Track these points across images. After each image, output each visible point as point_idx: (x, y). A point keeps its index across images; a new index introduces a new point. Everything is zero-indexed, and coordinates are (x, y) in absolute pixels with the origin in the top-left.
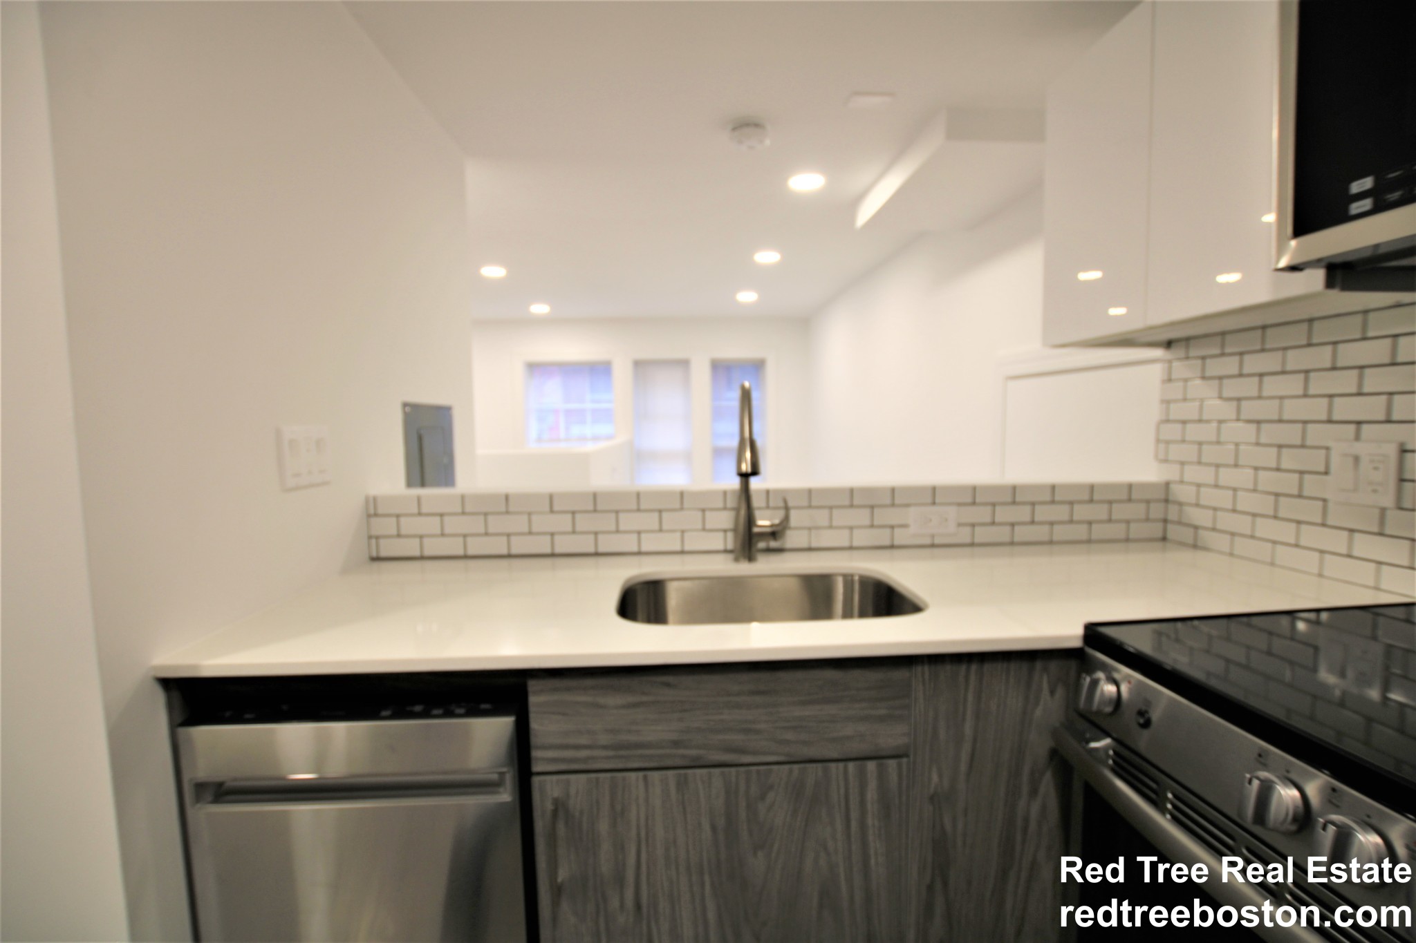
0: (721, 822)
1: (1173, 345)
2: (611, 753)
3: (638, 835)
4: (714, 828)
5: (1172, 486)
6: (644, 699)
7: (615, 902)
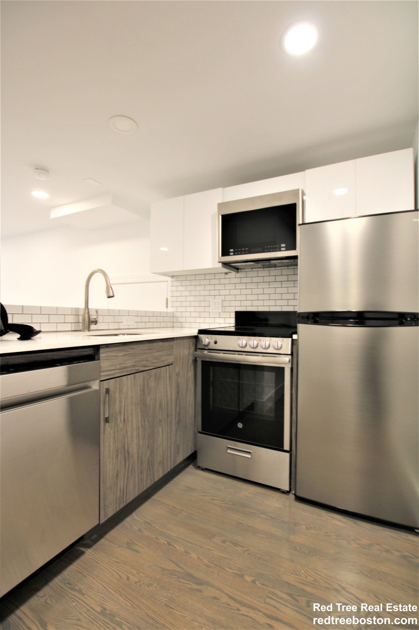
0: (142, 388)
1: (174, 277)
2: (119, 371)
3: (125, 396)
4: (140, 390)
5: (174, 313)
6: (127, 353)
7: (119, 420)
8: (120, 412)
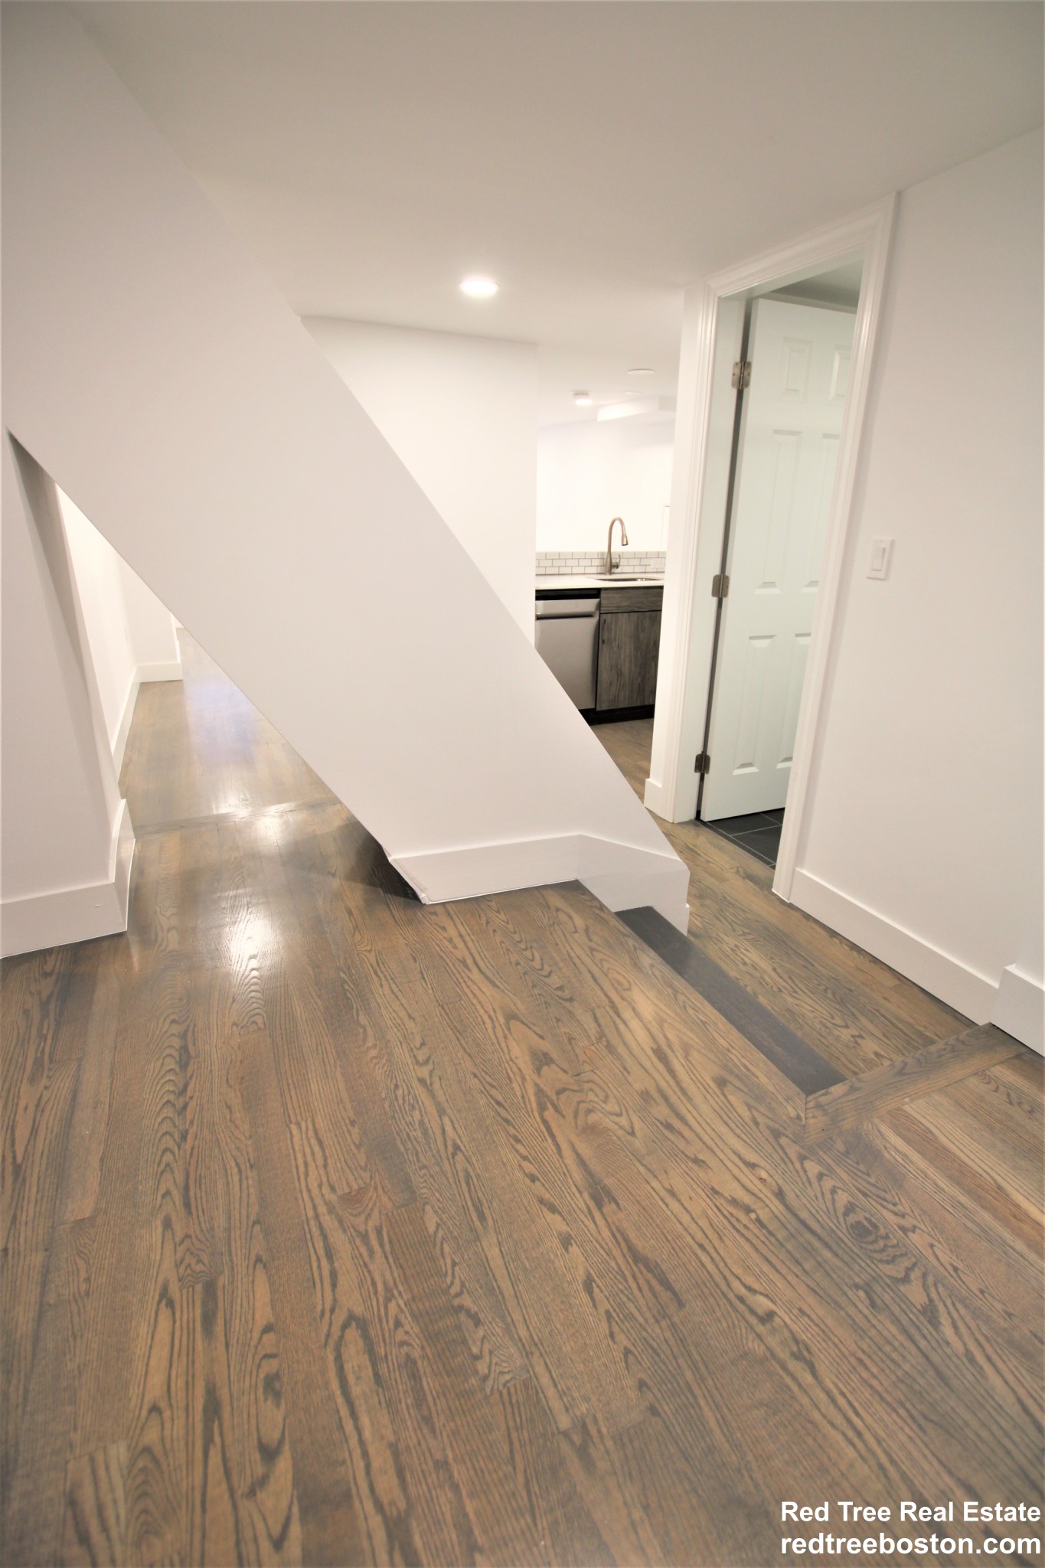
0: (636, 625)
2: (616, 608)
3: (620, 628)
4: (634, 627)
7: (614, 645)
8: (615, 640)
